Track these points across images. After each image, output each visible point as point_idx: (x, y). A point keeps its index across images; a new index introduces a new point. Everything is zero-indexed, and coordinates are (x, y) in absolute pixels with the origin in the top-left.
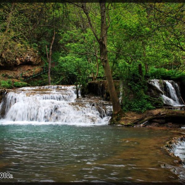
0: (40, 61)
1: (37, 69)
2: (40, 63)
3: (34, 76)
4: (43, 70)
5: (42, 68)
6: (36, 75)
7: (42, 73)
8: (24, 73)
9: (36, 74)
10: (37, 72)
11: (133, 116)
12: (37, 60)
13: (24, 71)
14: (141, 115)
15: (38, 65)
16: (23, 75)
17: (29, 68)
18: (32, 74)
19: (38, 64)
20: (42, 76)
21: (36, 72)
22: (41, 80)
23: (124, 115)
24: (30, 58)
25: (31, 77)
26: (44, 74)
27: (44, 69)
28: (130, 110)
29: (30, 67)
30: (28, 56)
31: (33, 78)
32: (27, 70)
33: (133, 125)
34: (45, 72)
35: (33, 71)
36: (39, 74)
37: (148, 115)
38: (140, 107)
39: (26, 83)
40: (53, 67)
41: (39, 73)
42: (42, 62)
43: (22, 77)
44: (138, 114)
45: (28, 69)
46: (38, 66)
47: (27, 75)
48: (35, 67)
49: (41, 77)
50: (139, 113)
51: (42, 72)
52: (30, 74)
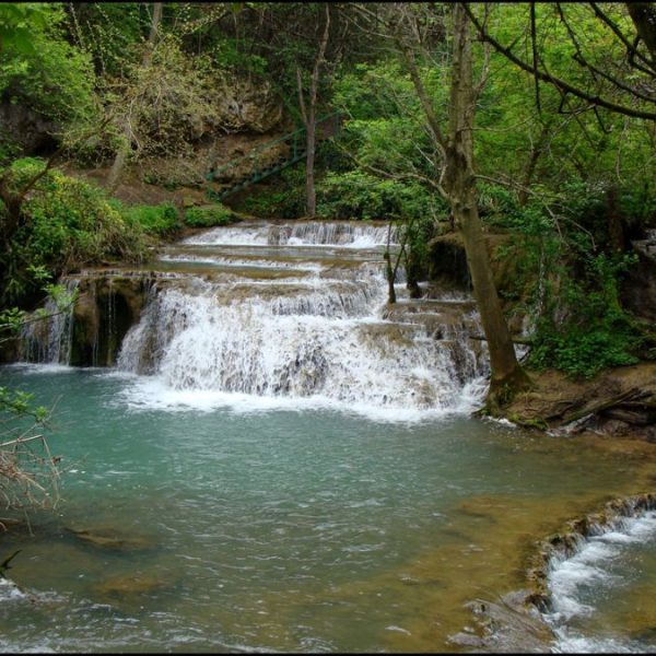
0: (278, 117)
1: (267, 150)
2: (277, 124)
3: (256, 179)
4: (292, 150)
5: (288, 142)
6: (265, 174)
7: (284, 164)
8: (220, 167)
9: (265, 170)
10: (269, 161)
11: (556, 389)
12: (265, 116)
13: (219, 156)
14: (581, 387)
15: (270, 133)
16: (218, 175)
17: (240, 146)
18: (248, 170)
19: (273, 129)
20: (288, 174)
21: (264, 160)
22: (284, 191)
23: (526, 384)
24: (241, 107)
25: (245, 180)
26: (294, 166)
27: (295, 147)
28: (550, 365)
29: (244, 141)
30: (235, 104)
31: (255, 183)
32: (230, 152)
33: (542, 427)
34: (295, 159)
35: (252, 156)
36: (276, 169)
37: (605, 387)
38: (584, 359)
39: (228, 212)
40: (327, 141)
41: (274, 165)
42: (284, 120)
43: (216, 180)
44: (574, 382)
45: (236, 151)
46: (272, 136)
47: (232, 172)
48: (259, 141)
49: (284, 180)
50: (579, 378)
51: (285, 160)
52: (241, 169)
